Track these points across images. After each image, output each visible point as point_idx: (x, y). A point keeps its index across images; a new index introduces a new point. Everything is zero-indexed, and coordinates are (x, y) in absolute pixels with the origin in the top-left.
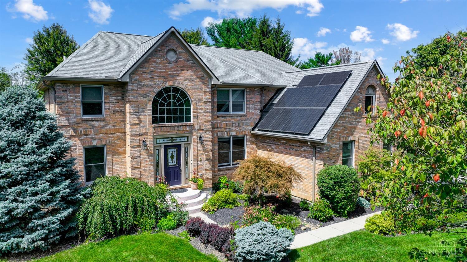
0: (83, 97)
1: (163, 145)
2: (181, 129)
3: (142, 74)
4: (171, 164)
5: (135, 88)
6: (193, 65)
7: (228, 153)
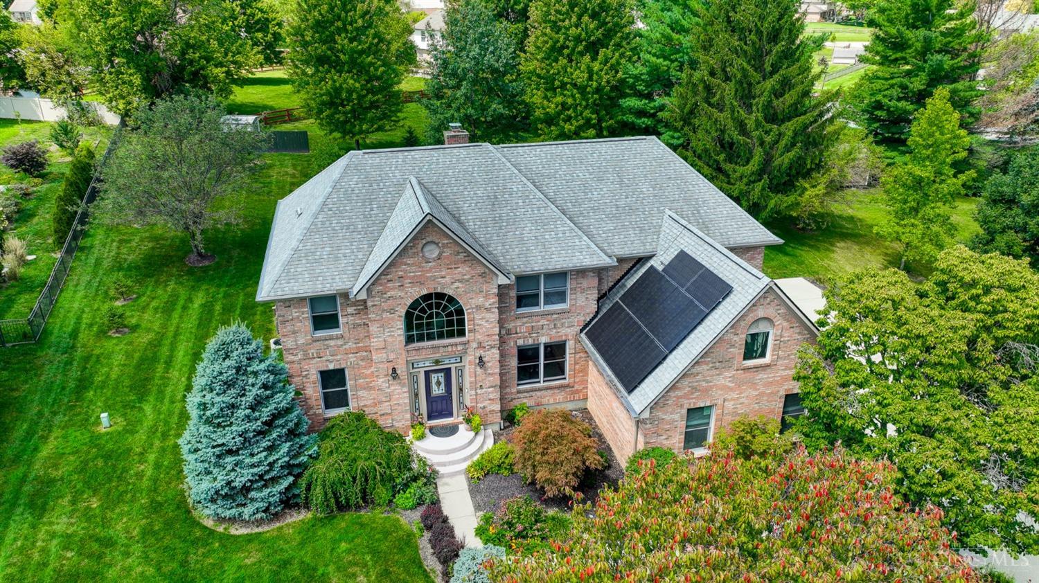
0: (313, 309)
1: (422, 370)
2: (450, 349)
3: (386, 284)
4: (437, 392)
5: (376, 303)
6: (466, 259)
7: (537, 366)
